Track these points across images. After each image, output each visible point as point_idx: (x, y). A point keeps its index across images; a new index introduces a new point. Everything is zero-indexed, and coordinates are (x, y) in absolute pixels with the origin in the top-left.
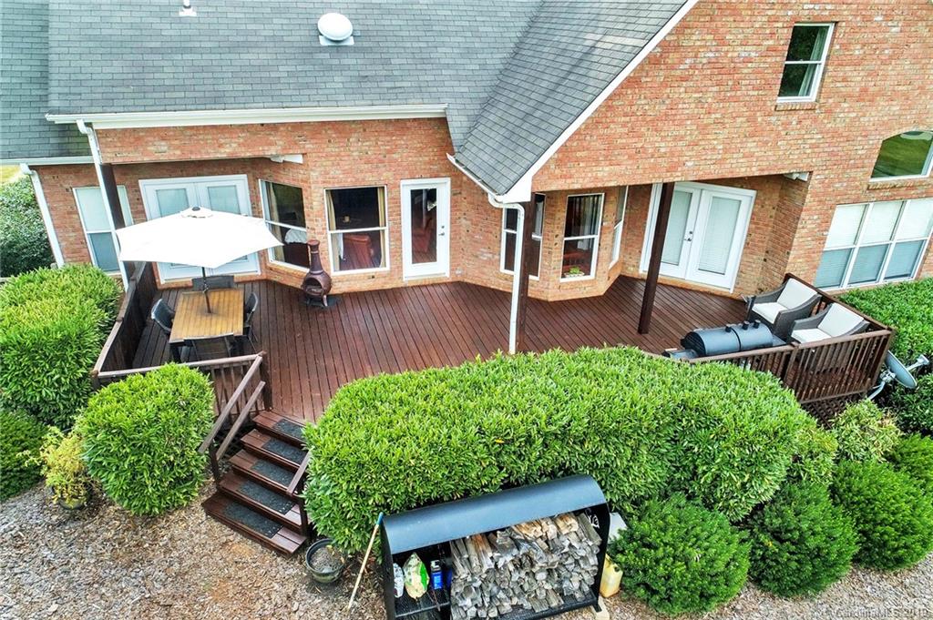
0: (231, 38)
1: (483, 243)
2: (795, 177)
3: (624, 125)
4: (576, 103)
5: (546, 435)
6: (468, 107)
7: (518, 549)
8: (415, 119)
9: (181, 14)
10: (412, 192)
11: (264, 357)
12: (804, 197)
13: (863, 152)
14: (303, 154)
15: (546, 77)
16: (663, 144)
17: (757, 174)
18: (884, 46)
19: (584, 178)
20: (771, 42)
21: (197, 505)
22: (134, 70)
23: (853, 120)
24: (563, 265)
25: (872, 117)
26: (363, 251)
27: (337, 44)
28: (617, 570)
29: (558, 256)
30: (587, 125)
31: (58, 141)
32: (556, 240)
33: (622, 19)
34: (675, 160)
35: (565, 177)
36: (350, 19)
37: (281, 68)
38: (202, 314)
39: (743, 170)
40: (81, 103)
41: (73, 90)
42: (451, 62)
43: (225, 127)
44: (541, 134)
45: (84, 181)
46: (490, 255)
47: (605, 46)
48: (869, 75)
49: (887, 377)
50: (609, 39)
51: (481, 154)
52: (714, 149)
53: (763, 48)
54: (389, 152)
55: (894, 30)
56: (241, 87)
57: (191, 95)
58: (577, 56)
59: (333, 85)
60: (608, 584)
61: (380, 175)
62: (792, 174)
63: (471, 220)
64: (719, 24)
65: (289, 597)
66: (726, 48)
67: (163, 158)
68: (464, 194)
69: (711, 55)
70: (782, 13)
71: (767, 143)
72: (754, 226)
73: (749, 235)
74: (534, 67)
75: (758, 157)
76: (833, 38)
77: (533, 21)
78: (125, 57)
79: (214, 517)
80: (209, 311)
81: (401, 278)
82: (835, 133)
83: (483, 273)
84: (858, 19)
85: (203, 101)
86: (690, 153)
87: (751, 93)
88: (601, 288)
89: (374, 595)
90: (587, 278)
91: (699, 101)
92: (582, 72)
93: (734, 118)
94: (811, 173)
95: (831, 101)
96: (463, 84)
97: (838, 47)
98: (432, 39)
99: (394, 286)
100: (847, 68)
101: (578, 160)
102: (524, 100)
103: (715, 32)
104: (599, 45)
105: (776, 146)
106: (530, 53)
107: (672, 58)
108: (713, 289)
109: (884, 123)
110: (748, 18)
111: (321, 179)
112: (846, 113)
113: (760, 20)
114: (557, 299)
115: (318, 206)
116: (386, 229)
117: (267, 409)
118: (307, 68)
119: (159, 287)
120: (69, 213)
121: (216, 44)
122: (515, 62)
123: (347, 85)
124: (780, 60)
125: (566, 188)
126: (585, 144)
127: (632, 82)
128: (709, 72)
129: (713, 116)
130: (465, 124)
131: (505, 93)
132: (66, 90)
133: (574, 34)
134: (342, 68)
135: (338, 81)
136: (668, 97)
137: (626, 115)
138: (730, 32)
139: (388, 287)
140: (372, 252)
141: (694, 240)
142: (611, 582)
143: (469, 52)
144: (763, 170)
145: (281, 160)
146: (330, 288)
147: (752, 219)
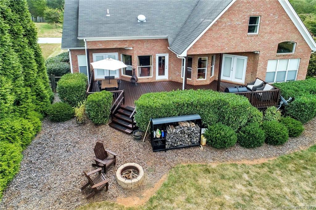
0: (118, 21)
1: (177, 70)
2: (256, 52)
3: (209, 39)
4: (197, 34)
5: (188, 104)
6: (173, 36)
7: (181, 129)
8: (160, 39)
9: (107, 16)
10: (159, 57)
11: (124, 91)
12: (259, 57)
13: (273, 46)
14: (133, 47)
15: (191, 29)
16: (219, 44)
17: (245, 51)
18: (275, 21)
19: (200, 52)
20: (244, 20)
21: (107, 124)
22: (96, 28)
23: (269, 38)
24: (198, 76)
25: (274, 38)
26: (146, 72)
27: (142, 22)
28: (205, 138)
29: (196, 73)
30: (200, 39)
31: (76, 44)
32: (195, 69)
33: (208, 16)
34: (223, 48)
35: (195, 51)
36: (145, 16)
37: (129, 27)
38: (108, 84)
39: (241, 50)
40: (85, 35)
41: (83, 32)
42: (169, 26)
43: (115, 41)
44: (189, 41)
45: (81, 53)
46: (179, 73)
47: (204, 22)
48: (271, 28)
49: (282, 103)
50: (205, 20)
51: (176, 47)
52: (232, 45)
53: (242, 22)
54: (153, 47)
55: (276, 17)
56: (120, 32)
57: (109, 33)
58: (199, 24)
59: (141, 31)
60: (203, 141)
61: (151, 52)
62: (255, 52)
63: (174, 64)
64: (231, 17)
65: (129, 141)
66: (233, 22)
67: (100, 48)
68: (172, 58)
69: (229, 23)
70: (246, 14)
71: (246, 44)
72: (248, 66)
73: (247, 68)
74: (189, 26)
75: (244, 47)
76: (260, 19)
77: (189, 16)
78: (95, 25)
79: (111, 127)
80: (110, 83)
81: (155, 79)
82: (264, 42)
83: (177, 78)
84: (266, 15)
85: (111, 35)
86: (226, 46)
87: (240, 32)
88: (208, 82)
89: (148, 142)
90: (204, 79)
91: (227, 34)
92: (199, 27)
93: (237, 38)
94: (260, 51)
95: (262, 34)
96: (172, 30)
97: (262, 21)
98: (164, 20)
99: (153, 81)
100: (265, 26)
101: (198, 47)
102: (186, 34)
103: (230, 18)
104: (203, 21)
105: (249, 45)
106: (188, 23)
107: (220, 24)
108: (239, 83)
109: (278, 39)
110: (238, 15)
111: (136, 53)
112: (267, 37)
113: (241, 16)
114: (196, 85)
115: (136, 60)
116: (152, 66)
117: (124, 104)
118: (135, 27)
119: (94, 80)
120: (76, 61)
121: (114, 22)
122: (185, 25)
123: (144, 31)
124: (248, 24)
125: (196, 54)
126: (200, 44)
127: (210, 30)
128: (229, 27)
129: (231, 37)
130: (172, 40)
131: (182, 33)
132: (82, 32)
133: (198, 19)
134: (143, 27)
135: (142, 30)
136: (220, 33)
137: (209, 37)
138: (234, 19)
139: (152, 81)
140: (148, 73)
141: (233, 70)
142: (204, 141)
143: (173, 23)
144: (246, 51)
145: (127, 49)
146: (137, 80)
147: (247, 64)
